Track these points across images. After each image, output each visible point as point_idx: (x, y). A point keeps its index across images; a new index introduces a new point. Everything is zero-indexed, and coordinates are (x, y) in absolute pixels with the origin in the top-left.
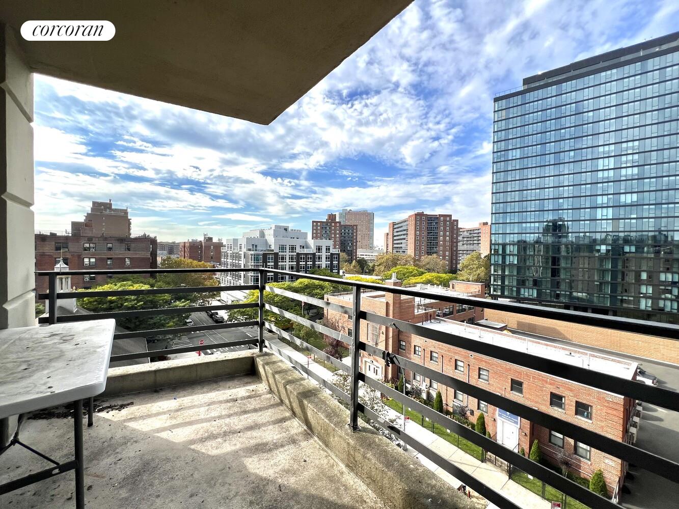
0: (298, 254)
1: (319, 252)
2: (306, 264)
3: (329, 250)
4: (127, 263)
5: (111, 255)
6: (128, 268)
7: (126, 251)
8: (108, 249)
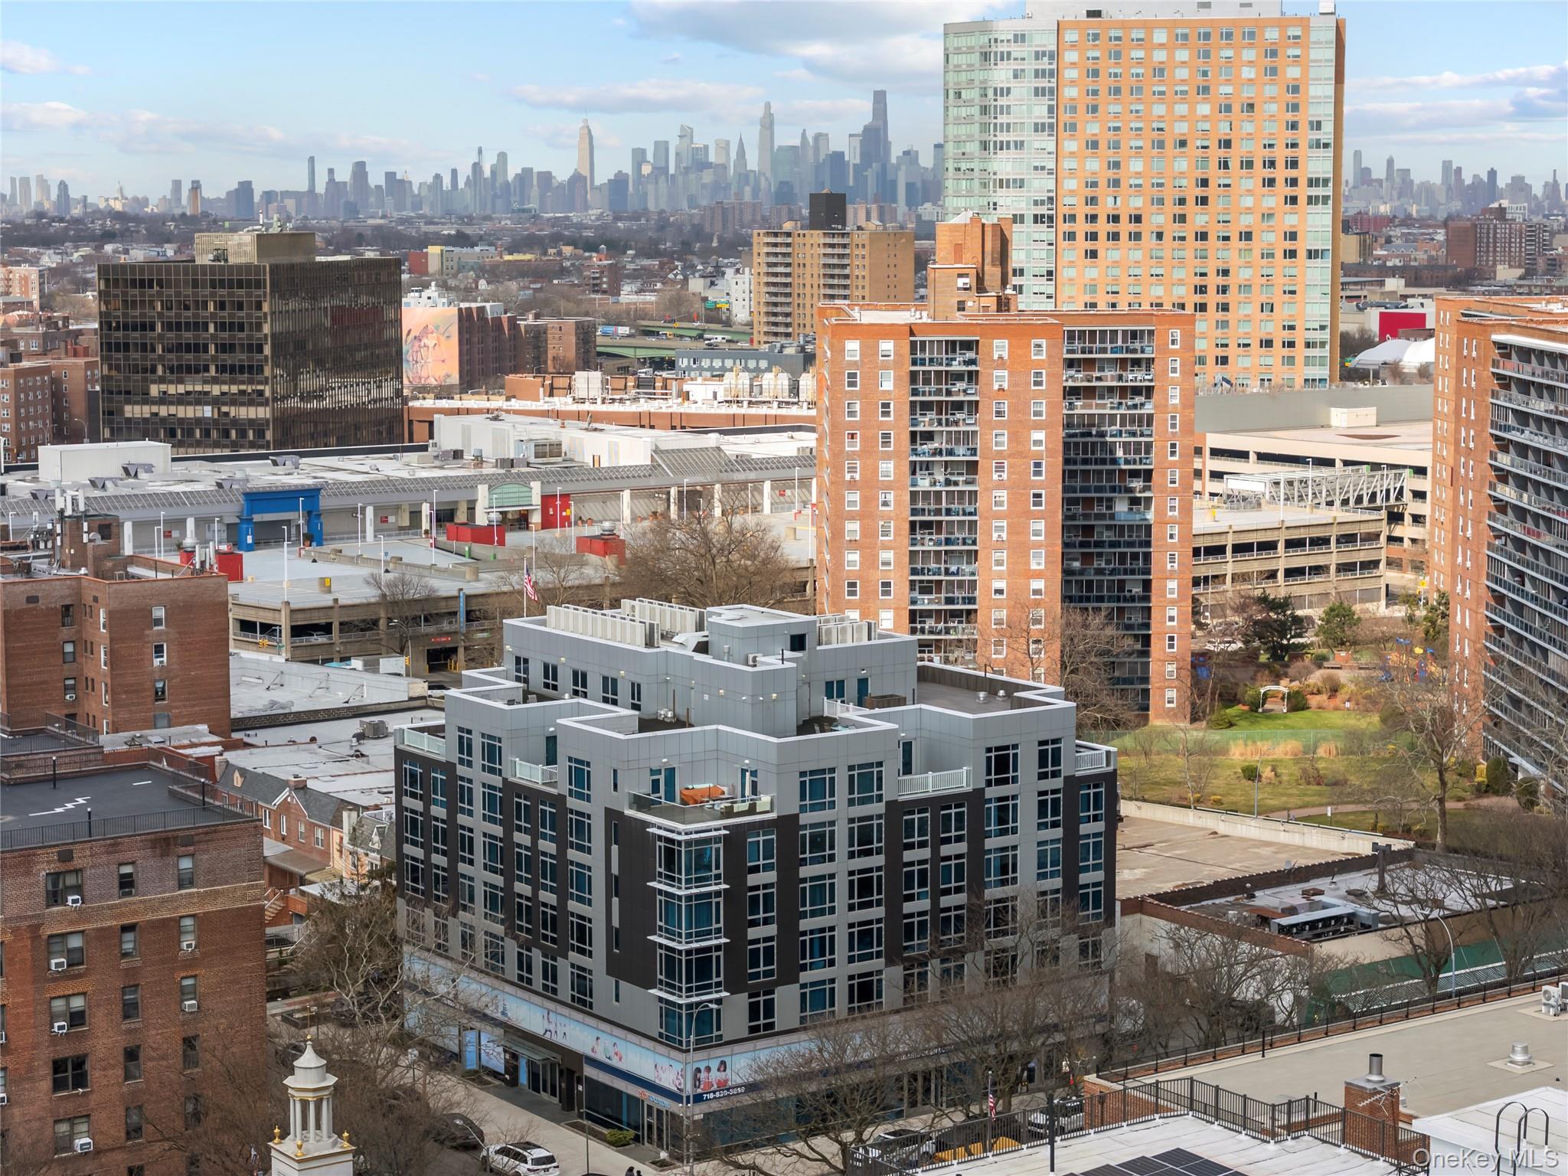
0: (896, 809)
1: (999, 782)
2: (936, 856)
3: (1056, 761)
4: (188, 942)
5: (135, 913)
6: (191, 963)
7: (181, 886)
8: (122, 885)
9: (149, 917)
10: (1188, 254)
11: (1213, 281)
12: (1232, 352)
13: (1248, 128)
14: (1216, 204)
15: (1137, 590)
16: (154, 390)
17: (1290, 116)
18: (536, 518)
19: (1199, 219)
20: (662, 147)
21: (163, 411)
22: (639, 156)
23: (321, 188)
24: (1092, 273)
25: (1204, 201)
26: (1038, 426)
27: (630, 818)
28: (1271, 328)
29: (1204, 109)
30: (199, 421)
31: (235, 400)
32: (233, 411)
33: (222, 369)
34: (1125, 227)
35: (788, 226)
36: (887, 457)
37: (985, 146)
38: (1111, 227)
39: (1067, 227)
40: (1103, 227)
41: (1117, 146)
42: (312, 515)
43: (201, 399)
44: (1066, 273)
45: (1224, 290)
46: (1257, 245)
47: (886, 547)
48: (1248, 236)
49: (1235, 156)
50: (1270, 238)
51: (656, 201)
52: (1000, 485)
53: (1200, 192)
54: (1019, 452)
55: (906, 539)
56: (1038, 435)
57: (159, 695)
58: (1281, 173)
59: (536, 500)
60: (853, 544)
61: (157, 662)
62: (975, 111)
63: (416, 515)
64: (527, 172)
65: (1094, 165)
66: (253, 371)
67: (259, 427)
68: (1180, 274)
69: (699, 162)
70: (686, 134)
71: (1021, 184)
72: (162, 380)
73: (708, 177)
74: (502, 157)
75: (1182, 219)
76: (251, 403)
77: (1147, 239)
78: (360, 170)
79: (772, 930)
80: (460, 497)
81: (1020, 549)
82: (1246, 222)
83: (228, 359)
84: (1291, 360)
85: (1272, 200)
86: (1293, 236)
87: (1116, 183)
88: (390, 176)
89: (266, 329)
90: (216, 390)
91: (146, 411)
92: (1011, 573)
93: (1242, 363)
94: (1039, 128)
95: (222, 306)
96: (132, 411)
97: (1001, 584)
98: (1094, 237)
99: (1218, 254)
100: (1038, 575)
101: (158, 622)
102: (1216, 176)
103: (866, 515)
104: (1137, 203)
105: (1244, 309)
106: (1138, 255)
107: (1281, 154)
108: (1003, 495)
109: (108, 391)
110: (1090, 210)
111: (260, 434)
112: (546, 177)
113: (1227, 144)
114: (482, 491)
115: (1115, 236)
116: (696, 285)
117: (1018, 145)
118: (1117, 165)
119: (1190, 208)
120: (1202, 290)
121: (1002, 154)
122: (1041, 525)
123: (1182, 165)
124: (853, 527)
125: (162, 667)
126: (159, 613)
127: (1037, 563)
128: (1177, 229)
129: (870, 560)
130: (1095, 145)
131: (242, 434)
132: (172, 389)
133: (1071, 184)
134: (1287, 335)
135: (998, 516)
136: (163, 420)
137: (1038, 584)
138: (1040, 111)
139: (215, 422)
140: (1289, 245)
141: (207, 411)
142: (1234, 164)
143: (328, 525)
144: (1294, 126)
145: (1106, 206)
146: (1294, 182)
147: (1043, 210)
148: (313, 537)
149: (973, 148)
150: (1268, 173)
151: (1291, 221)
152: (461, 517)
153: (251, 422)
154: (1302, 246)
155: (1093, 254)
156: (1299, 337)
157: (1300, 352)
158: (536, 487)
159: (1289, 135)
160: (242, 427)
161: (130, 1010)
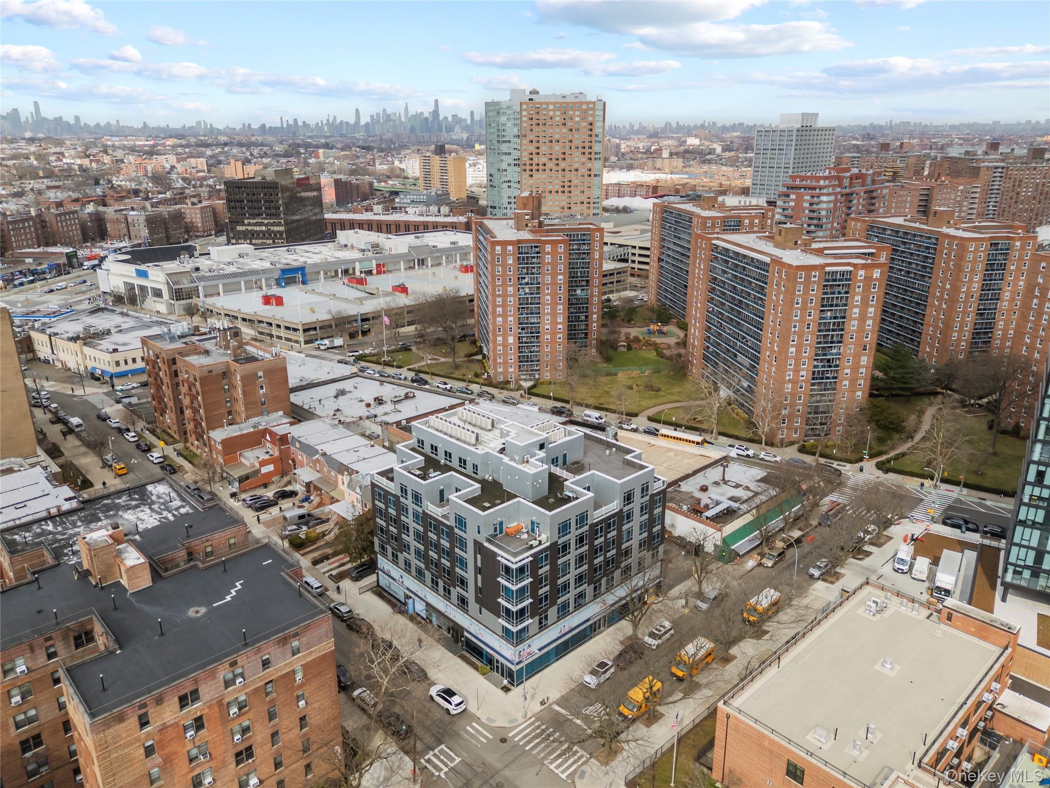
0: (593, 526)
1: (628, 504)
2: (606, 539)
3: (647, 490)
4: (299, 676)
5: (272, 675)
6: (301, 686)
7: (294, 654)
8: (264, 665)
9: (279, 674)
10: (560, 176)
11: (567, 184)
12: (572, 205)
13: (577, 136)
14: (568, 159)
15: (583, 318)
16: (246, 222)
17: (590, 133)
18: (375, 272)
19: (563, 165)
20: (378, 114)
21: (250, 228)
22: (372, 116)
23: (285, 126)
24: (531, 181)
25: (564, 159)
26: (560, 274)
27: (487, 548)
28: (583, 198)
29: (564, 130)
30: (261, 231)
31: (272, 225)
32: (272, 228)
33: (267, 215)
34: (541, 167)
35: (428, 154)
36: (510, 286)
37: (499, 142)
38: (537, 167)
39: (524, 167)
40: (534, 167)
41: (538, 142)
42: (303, 275)
43: (261, 224)
44: (524, 181)
45: (570, 186)
46: (579, 173)
47: (510, 316)
48: (577, 170)
49: (573, 145)
50: (583, 170)
51: (378, 131)
52: (548, 294)
53: (563, 156)
54: (554, 282)
55: (517, 313)
56: (560, 277)
57: (263, 404)
58: (587, 151)
59: (374, 266)
60: (500, 315)
61: (261, 392)
62: (495, 130)
63: (336, 272)
64: (342, 121)
65: (532, 148)
66: (277, 215)
67: (281, 233)
68: (557, 182)
69: (388, 118)
70: (384, 110)
71: (510, 154)
72: (248, 218)
73: (391, 123)
74: (335, 117)
75: (558, 165)
76: (277, 225)
77: (548, 171)
78: (295, 121)
79: (548, 588)
80: (350, 267)
81: (554, 314)
82: (576, 165)
83: (269, 212)
84: (589, 208)
85: (584, 159)
86: (590, 170)
87: (538, 154)
88: (304, 122)
89: (280, 202)
90: (266, 221)
91: (244, 228)
92: (551, 324)
93: (575, 208)
94: (515, 136)
95: (265, 195)
96: (239, 228)
97: (548, 327)
98: (532, 170)
99: (569, 176)
100: (560, 323)
101: (260, 377)
102: (568, 152)
103: (504, 306)
104: (544, 160)
105: (576, 192)
106: (544, 176)
107: (587, 145)
108: (549, 297)
109: (231, 222)
110: (531, 162)
111: (281, 235)
112: (347, 123)
113: (571, 141)
114: (357, 264)
115: (538, 170)
116: (397, 163)
117: (509, 142)
118: (538, 148)
119: (560, 161)
120: (564, 187)
121: (504, 145)
122: (561, 307)
123: (557, 148)
124: (499, 310)
125: (264, 394)
126: (260, 374)
127: (560, 320)
128: (556, 168)
129: (505, 321)
130: (532, 142)
131: (276, 235)
132: (252, 221)
133: (525, 154)
134: (588, 200)
135: (547, 304)
136: (250, 231)
137: (560, 326)
138: (515, 131)
139: (266, 231)
140: (589, 173)
141: (264, 228)
142: (573, 148)
143: (308, 277)
144: (591, 136)
145: (535, 161)
146: (591, 153)
147: (516, 162)
148: (304, 283)
149: (495, 142)
150: (583, 150)
151: (589, 165)
152: (351, 271)
153: (278, 232)
154: (592, 173)
155: (532, 176)
156: (591, 201)
157: (592, 205)
158: (374, 262)
159: (590, 139)
160: (275, 233)
161: (271, 716)
